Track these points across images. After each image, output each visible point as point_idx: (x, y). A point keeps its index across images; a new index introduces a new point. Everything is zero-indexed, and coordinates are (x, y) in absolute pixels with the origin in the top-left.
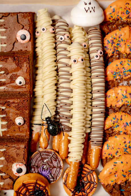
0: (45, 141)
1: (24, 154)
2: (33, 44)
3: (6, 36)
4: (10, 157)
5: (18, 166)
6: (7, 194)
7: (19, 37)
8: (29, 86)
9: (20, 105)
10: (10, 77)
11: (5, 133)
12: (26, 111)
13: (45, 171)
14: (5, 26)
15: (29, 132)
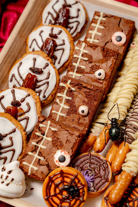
0: (101, 142)
1: (74, 144)
2: (125, 51)
3: (102, 33)
4: (59, 141)
5: (63, 154)
6: (33, 190)
7: (114, 37)
8: (107, 83)
9: (92, 93)
10: (92, 66)
11: (62, 119)
12: (95, 102)
13: (88, 176)
14: (104, 25)
15: (87, 128)
